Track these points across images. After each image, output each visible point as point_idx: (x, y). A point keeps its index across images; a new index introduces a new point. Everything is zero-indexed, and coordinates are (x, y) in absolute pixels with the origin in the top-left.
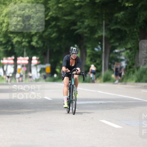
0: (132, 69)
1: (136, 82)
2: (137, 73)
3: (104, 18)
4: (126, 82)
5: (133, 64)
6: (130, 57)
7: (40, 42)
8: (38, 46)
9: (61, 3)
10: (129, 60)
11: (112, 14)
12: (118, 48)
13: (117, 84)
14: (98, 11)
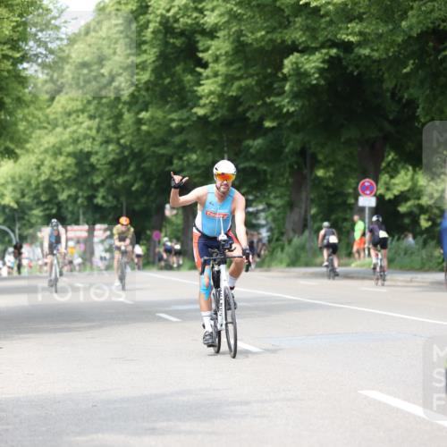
0: (280, 243)
1: (289, 265)
2: (288, 249)
3: (226, 149)
4: (269, 266)
5: (282, 234)
6: (274, 220)
7: (110, 198)
8: (109, 205)
9: (145, 124)
10: (273, 225)
11: (240, 141)
12: (254, 204)
13: (253, 270)
14: (214, 137)
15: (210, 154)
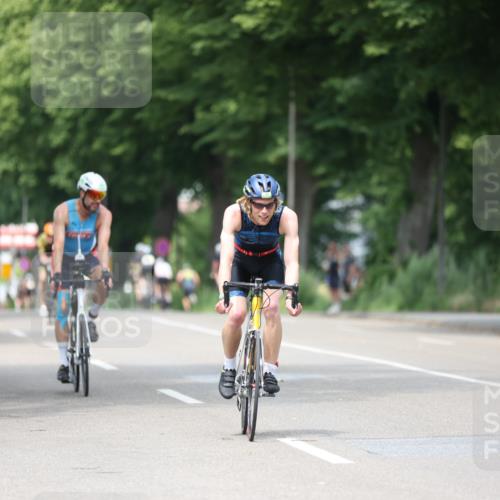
1: (401, 308)
3: (292, 93)
4: (366, 309)
5: (391, 250)
13: (334, 315)
14: (271, 71)
15: (262, 101)
